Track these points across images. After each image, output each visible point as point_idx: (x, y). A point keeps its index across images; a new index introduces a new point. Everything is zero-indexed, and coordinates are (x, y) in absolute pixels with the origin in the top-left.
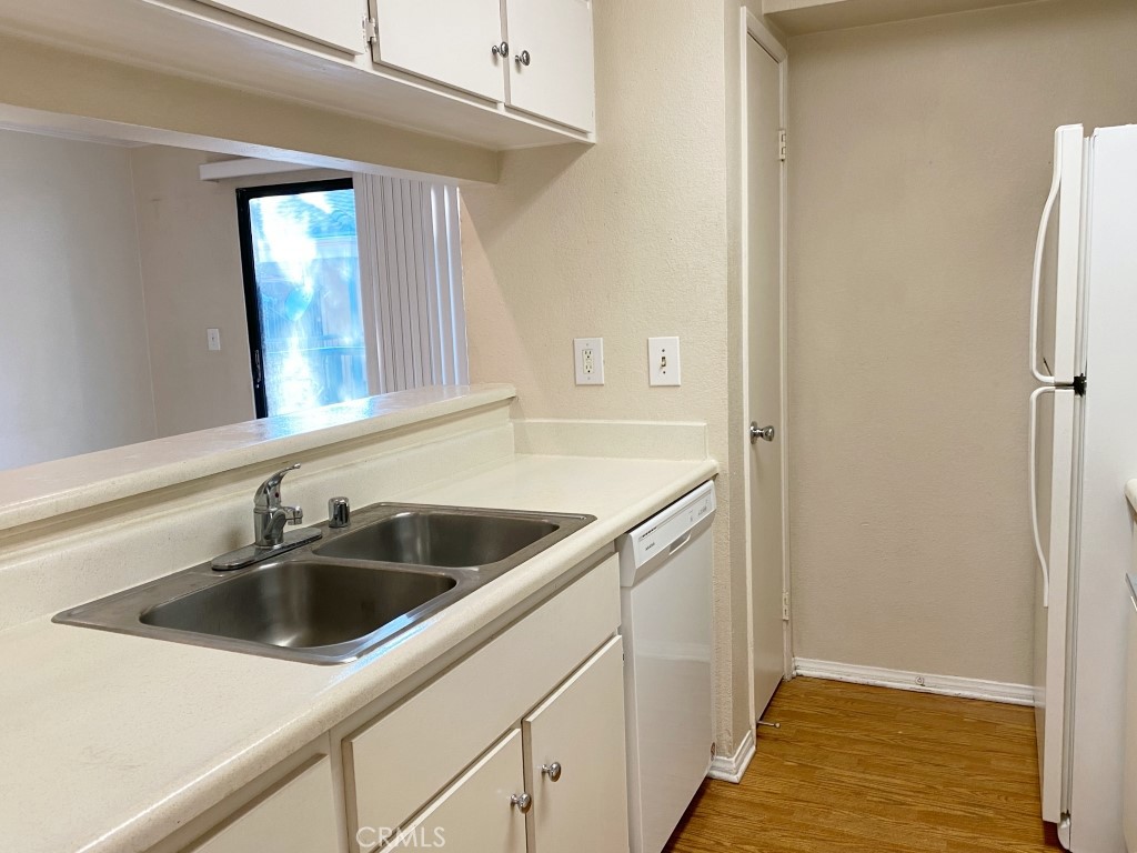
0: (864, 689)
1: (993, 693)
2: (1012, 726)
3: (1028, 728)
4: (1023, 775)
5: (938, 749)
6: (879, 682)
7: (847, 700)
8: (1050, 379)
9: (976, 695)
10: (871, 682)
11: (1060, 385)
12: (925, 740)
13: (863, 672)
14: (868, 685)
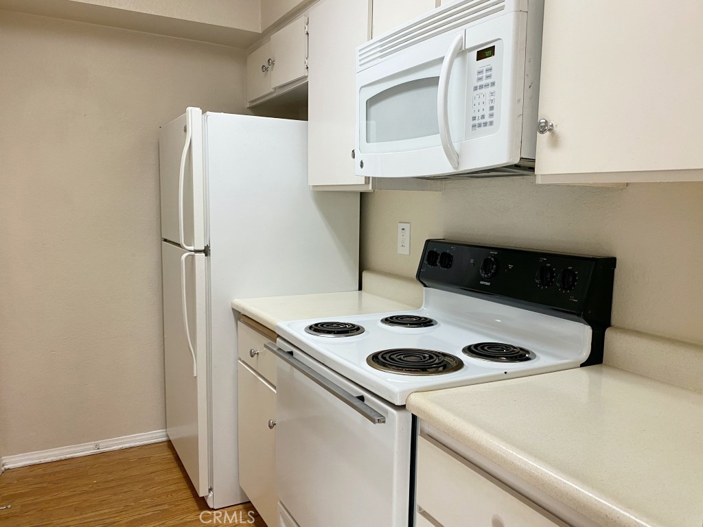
0: (59, 463)
1: (142, 440)
2: (158, 455)
3: (167, 453)
4: (174, 479)
5: (122, 483)
6: (68, 456)
7: (50, 475)
8: (192, 248)
9: (133, 444)
10: (63, 457)
11: (196, 251)
12: (112, 480)
13: (55, 453)
14: (61, 460)
